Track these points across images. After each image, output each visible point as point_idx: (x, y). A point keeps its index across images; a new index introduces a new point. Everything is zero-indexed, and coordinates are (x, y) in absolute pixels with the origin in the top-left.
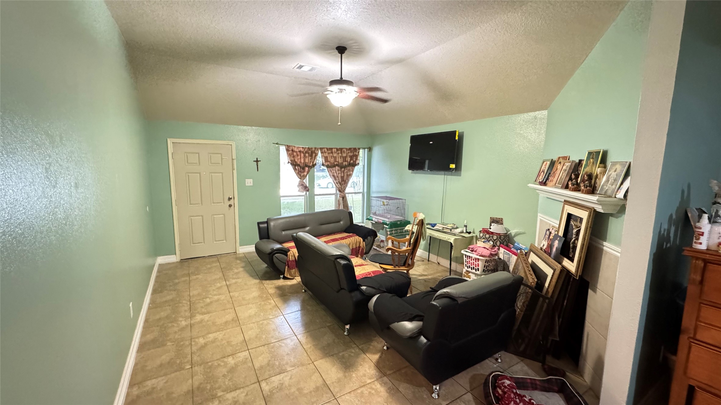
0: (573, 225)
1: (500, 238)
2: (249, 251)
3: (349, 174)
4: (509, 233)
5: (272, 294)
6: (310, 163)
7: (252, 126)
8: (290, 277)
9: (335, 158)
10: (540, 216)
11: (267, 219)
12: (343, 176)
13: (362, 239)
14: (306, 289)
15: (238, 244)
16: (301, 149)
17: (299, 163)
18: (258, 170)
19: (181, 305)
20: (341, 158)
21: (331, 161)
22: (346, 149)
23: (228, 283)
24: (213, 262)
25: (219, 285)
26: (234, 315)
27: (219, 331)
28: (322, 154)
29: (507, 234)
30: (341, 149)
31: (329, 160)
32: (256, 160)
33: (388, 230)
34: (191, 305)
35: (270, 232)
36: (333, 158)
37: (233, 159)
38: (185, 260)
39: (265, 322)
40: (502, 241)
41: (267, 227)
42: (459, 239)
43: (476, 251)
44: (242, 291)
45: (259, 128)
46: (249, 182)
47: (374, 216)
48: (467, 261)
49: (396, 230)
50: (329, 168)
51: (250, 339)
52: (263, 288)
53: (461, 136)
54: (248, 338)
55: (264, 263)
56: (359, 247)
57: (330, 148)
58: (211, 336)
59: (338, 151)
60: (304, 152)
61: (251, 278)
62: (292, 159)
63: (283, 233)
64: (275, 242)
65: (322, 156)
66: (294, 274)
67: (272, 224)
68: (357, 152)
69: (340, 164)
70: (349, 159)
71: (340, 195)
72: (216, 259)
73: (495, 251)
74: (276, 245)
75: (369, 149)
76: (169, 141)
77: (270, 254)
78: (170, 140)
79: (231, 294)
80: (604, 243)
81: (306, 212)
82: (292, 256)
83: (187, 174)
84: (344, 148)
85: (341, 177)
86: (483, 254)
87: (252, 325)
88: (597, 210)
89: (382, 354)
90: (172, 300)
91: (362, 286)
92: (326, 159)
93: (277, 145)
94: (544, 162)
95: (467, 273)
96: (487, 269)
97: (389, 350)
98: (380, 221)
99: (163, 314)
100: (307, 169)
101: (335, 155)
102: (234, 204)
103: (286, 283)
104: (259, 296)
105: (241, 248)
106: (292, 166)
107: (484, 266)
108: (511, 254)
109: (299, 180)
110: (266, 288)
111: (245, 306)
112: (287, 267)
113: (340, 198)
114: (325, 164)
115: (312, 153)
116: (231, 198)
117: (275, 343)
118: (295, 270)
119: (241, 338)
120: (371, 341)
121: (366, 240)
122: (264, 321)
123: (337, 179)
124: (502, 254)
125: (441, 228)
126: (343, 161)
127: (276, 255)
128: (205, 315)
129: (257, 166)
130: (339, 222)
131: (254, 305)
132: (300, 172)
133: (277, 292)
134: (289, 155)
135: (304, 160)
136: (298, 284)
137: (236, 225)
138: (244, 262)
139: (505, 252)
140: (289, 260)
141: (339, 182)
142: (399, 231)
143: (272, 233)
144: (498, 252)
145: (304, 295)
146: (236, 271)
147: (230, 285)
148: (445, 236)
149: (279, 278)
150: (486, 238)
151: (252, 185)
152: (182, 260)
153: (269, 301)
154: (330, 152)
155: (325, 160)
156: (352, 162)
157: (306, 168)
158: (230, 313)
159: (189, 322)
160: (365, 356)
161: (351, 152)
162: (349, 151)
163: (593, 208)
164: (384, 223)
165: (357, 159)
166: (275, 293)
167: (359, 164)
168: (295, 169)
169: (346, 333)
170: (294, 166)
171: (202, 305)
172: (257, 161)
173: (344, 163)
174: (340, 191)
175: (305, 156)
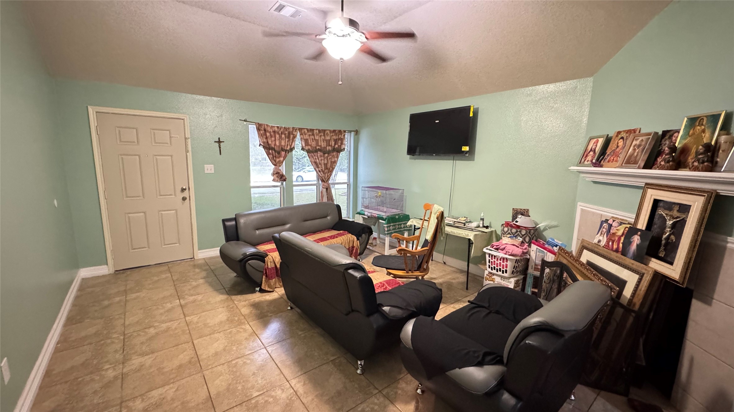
0: (664, 215)
1: (529, 233)
2: (211, 256)
3: (333, 160)
4: (537, 227)
5: (246, 315)
6: (287, 147)
7: (211, 96)
8: (269, 290)
9: (317, 141)
10: (580, 206)
11: (236, 215)
12: (327, 164)
13: (355, 237)
14: (292, 305)
15: (196, 248)
16: (276, 129)
17: (273, 146)
18: (220, 154)
19: (109, 341)
20: (324, 142)
21: (312, 145)
22: (330, 131)
23: (183, 302)
24: (161, 272)
25: (169, 305)
26: (192, 352)
27: (168, 385)
28: (302, 136)
30: (324, 131)
31: (310, 144)
32: (217, 140)
33: (385, 225)
34: (126, 340)
35: (239, 232)
36: (315, 141)
37: (186, 138)
38: (121, 272)
39: (240, 361)
41: (235, 225)
42: (479, 234)
43: (503, 250)
44: (204, 314)
45: (222, 99)
46: (209, 169)
47: (367, 210)
48: (492, 262)
49: (395, 225)
50: (310, 153)
51: (218, 394)
52: (233, 307)
53: (476, 113)
54: (215, 392)
55: (232, 271)
56: (353, 247)
57: (311, 130)
58: (155, 393)
59: (321, 133)
60: (280, 132)
61: (215, 293)
62: (265, 140)
63: (257, 232)
64: (248, 244)
65: (301, 139)
66: (274, 284)
67: (242, 221)
68: (343, 135)
69: (323, 148)
70: (333, 143)
71: (323, 185)
72: (166, 268)
73: (526, 249)
74: (250, 248)
75: (355, 132)
76: (91, 109)
77: (241, 261)
78: (93, 108)
79: (187, 318)
80: (729, 238)
81: (282, 206)
82: (271, 262)
83: (120, 156)
84: (327, 130)
85: (324, 164)
86: (514, 253)
87: (219, 368)
88: (721, 194)
89: (417, 402)
90: (96, 334)
91: (384, 306)
92: (306, 141)
93: (245, 123)
95: (490, 275)
96: (516, 271)
97: (425, 395)
98: (375, 215)
99: (78, 360)
100: (283, 153)
101: (317, 138)
102: (190, 196)
103: (264, 297)
104: (228, 320)
105: (200, 253)
106: (264, 149)
107: (513, 267)
108: (546, 252)
109: (274, 166)
110: (237, 307)
111: (208, 337)
112: (264, 277)
113: (323, 189)
114: (305, 148)
115: (289, 134)
116: (185, 189)
117: (257, 399)
118: (275, 280)
119: (203, 394)
120: (397, 381)
121: (360, 238)
122: (237, 360)
123: (320, 166)
124: (534, 252)
125: (451, 223)
126: (326, 145)
127: (249, 262)
128: (146, 357)
129: (220, 148)
130: (326, 217)
131: (222, 334)
132: (275, 157)
133: (253, 312)
134: (260, 136)
135: (280, 143)
136: (280, 298)
137: (193, 223)
138: (205, 270)
139: (538, 250)
140: (268, 268)
141: (322, 170)
142: (398, 227)
143: (242, 233)
144: (528, 249)
145: (290, 314)
146: (194, 283)
147: (186, 304)
148: (462, 231)
149: (254, 292)
150: (512, 233)
151: (213, 172)
152: (117, 271)
153: (243, 327)
154: (311, 133)
155: (305, 144)
156: (337, 146)
158: (185, 350)
159: (120, 371)
160: (395, 409)
161: (336, 135)
162: (333, 134)
163: (715, 190)
164: (379, 218)
165: (342, 144)
166: (251, 313)
167: (344, 149)
168: (268, 154)
169: (359, 372)
170: (267, 149)
171: (143, 339)
172: (219, 142)
173: (328, 148)
174: (323, 181)
175: (280, 137)
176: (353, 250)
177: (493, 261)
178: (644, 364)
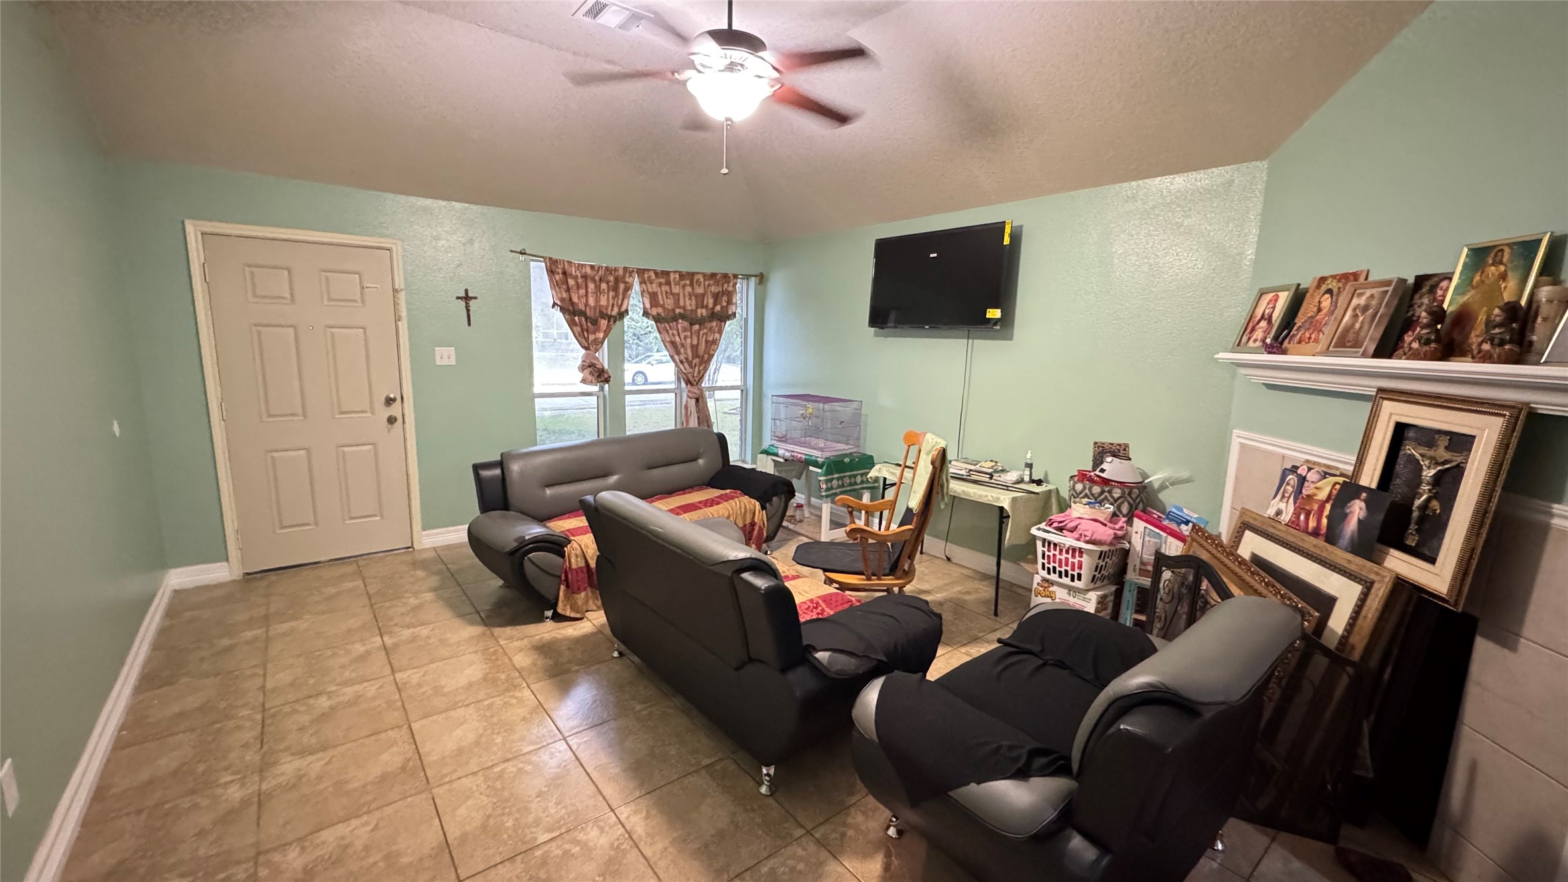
0: (1418, 456)
1: (1129, 494)
2: (450, 543)
3: (711, 339)
4: (1146, 482)
5: (523, 668)
6: (612, 309)
7: (449, 200)
8: (573, 615)
9: (676, 297)
10: (1238, 438)
11: (502, 455)
12: (697, 346)
13: (757, 504)
14: (623, 648)
15: (417, 525)
16: (589, 270)
17: (582, 307)
18: (469, 324)
19: (231, 724)
20: (690, 299)
21: (666, 306)
22: (704, 275)
23: (388, 641)
24: (343, 577)
25: (360, 648)
26: (408, 748)
27: (358, 817)
28: (644, 286)
29: (1143, 484)
30: (691, 275)
31: (661, 302)
32: (463, 294)
33: (822, 478)
34: (268, 722)
35: (510, 491)
36: (671, 297)
37: (395, 291)
38: (259, 575)
39: (511, 768)
40: (1134, 501)
41: (501, 477)
42: (1021, 497)
43: (1072, 530)
44: (433, 666)
45: (472, 206)
46: (445, 356)
47: (782, 445)
48: (1049, 556)
49: (842, 478)
50: (660, 322)
51: (464, 839)
52: (495, 653)
53: (1016, 237)
54: (458, 833)
55: (495, 575)
56: (753, 524)
57: (663, 272)
58: (329, 836)
59: (684, 280)
60: (597, 278)
61: (457, 622)
62: (565, 295)
63: (548, 491)
64: (530, 518)
65: (643, 292)
66: (583, 604)
67: (515, 467)
68: (731, 284)
69: (688, 313)
70: (710, 302)
71: (689, 391)
72: (352, 568)
73: (1121, 528)
74: (532, 526)
75: (758, 278)
76: (192, 228)
77: (513, 553)
78: (195, 226)
79: (398, 676)
80: (1555, 506)
81: (602, 436)
82: (577, 556)
83: (254, 329)
84: (698, 273)
85: (692, 346)
86: (1097, 537)
87: (466, 782)
88: (1540, 412)
89: (888, 855)
90: (203, 709)
91: (818, 651)
92: (653, 297)
93: (522, 258)
94: (1261, 295)
95: (1046, 585)
96: (1100, 576)
97: (906, 838)
98: (800, 455)
99: (166, 763)
100: (603, 323)
101: (676, 290)
102: (403, 415)
103: (562, 631)
104: (485, 679)
105: (426, 536)
106: (564, 314)
107: (1095, 567)
108: (1164, 535)
109: (583, 351)
110: (504, 651)
111: (443, 715)
112: (562, 587)
113: (689, 400)
114: (650, 312)
115: (617, 282)
116: (394, 400)
117: (547, 847)
118: (587, 594)
119: (432, 836)
120: (845, 809)
121: (768, 505)
122: (503, 766)
123: (682, 350)
124: (1139, 535)
125: (963, 472)
126: (696, 305)
127: (531, 555)
128: (310, 758)
129: (468, 311)
130: (695, 459)
131: (471, 709)
132: (587, 331)
133: (539, 662)
134: (555, 285)
135: (597, 300)
136: (596, 633)
137: (410, 472)
138: (438, 573)
139: (1147, 531)
140: (570, 567)
141: (686, 359)
142: (848, 481)
143: (516, 492)
144: (1126, 530)
145: (617, 668)
146: (413, 601)
147: (396, 646)
148: (986, 491)
149: (541, 619)
150: (1093, 495)
151: (454, 363)
152: (248, 574)
153: (518, 694)
154: (663, 280)
155: (651, 303)
156: (718, 308)
157: (603, 321)
158: (393, 743)
159: (256, 787)
160: (840, 869)
161: (717, 283)
162: (711, 282)
163: (1528, 404)
164: (809, 462)
165: (729, 302)
166: (534, 665)
167: (734, 314)
168: (572, 325)
169: (763, 790)
170: (569, 314)
171: (304, 719)
172: (467, 298)
173: (699, 311)
174: (688, 382)
175: (598, 288)
176: (753, 530)
177: (1051, 554)
178: (1371, 775)
